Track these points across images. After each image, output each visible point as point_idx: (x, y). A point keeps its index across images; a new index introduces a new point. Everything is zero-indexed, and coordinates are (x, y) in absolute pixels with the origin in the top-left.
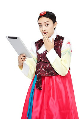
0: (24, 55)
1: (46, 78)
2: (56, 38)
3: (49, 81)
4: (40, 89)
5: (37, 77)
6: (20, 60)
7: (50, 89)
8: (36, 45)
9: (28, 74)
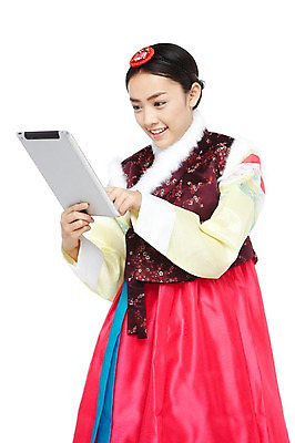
0: (85, 206)
1: (162, 290)
2: (200, 139)
3: (173, 304)
4: (140, 336)
5: (129, 288)
6: (68, 228)
7: (177, 336)
8: (126, 171)
9: (99, 282)
